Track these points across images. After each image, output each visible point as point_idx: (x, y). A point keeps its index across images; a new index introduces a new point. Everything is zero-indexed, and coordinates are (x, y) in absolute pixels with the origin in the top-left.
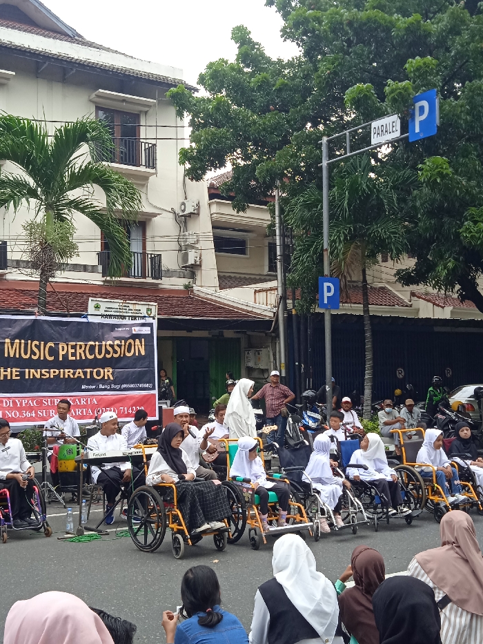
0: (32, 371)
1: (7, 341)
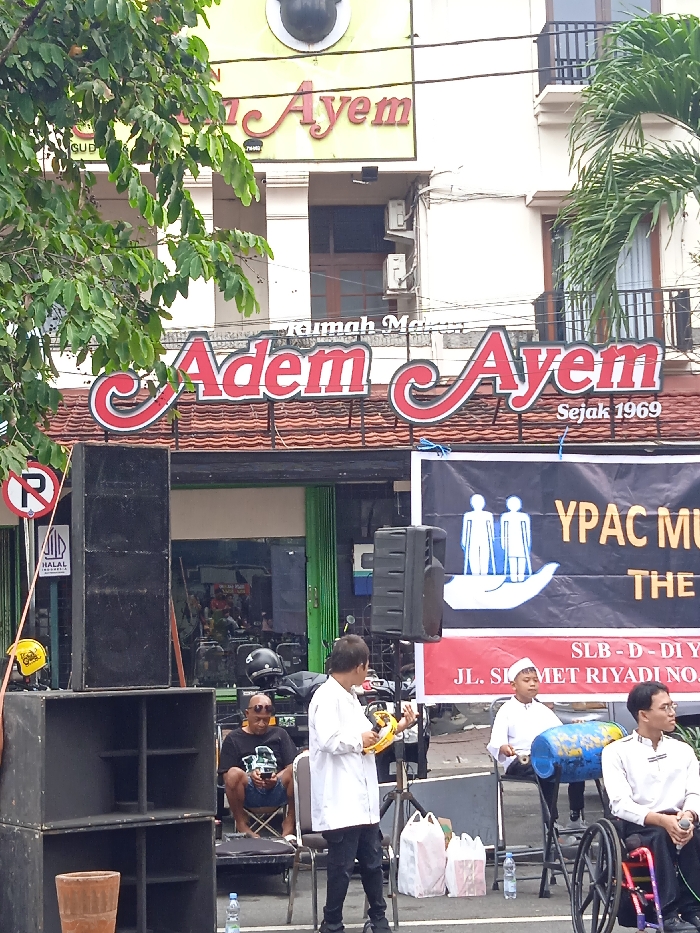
1: (663, 512)
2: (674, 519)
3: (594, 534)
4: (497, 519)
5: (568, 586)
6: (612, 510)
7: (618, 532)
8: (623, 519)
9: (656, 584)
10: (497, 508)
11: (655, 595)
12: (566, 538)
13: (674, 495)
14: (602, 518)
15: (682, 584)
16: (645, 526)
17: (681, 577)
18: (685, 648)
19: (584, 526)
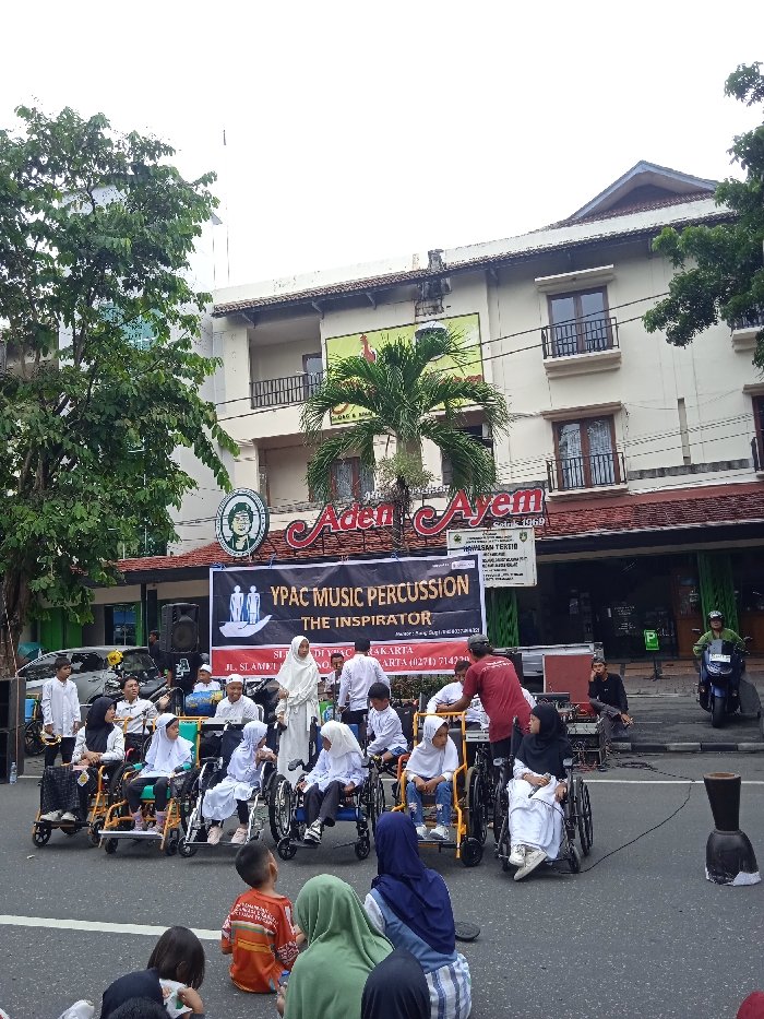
0: (343, 619)
1: (315, 589)
2: (320, 593)
3: (287, 601)
4: (246, 596)
5: (276, 625)
6: (294, 590)
7: (296, 600)
8: (298, 593)
9: (313, 622)
10: (246, 591)
11: (312, 628)
12: (275, 603)
13: (320, 581)
14: (290, 593)
15: (324, 623)
16: (308, 596)
17: (324, 619)
18: (326, 653)
19: (283, 597)
